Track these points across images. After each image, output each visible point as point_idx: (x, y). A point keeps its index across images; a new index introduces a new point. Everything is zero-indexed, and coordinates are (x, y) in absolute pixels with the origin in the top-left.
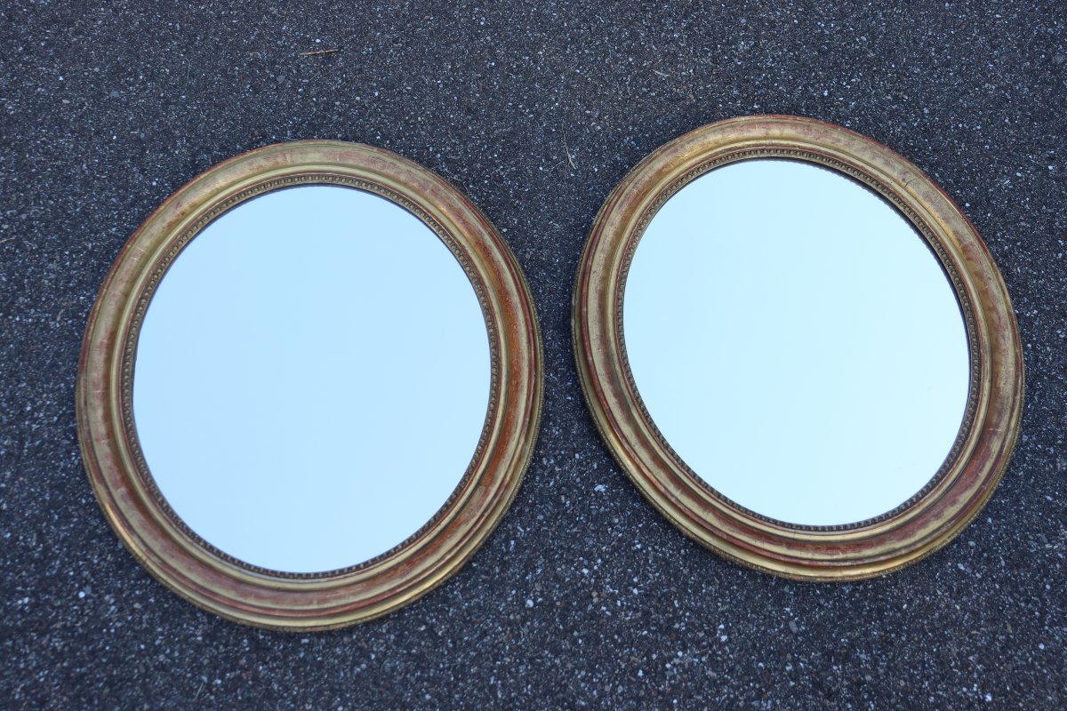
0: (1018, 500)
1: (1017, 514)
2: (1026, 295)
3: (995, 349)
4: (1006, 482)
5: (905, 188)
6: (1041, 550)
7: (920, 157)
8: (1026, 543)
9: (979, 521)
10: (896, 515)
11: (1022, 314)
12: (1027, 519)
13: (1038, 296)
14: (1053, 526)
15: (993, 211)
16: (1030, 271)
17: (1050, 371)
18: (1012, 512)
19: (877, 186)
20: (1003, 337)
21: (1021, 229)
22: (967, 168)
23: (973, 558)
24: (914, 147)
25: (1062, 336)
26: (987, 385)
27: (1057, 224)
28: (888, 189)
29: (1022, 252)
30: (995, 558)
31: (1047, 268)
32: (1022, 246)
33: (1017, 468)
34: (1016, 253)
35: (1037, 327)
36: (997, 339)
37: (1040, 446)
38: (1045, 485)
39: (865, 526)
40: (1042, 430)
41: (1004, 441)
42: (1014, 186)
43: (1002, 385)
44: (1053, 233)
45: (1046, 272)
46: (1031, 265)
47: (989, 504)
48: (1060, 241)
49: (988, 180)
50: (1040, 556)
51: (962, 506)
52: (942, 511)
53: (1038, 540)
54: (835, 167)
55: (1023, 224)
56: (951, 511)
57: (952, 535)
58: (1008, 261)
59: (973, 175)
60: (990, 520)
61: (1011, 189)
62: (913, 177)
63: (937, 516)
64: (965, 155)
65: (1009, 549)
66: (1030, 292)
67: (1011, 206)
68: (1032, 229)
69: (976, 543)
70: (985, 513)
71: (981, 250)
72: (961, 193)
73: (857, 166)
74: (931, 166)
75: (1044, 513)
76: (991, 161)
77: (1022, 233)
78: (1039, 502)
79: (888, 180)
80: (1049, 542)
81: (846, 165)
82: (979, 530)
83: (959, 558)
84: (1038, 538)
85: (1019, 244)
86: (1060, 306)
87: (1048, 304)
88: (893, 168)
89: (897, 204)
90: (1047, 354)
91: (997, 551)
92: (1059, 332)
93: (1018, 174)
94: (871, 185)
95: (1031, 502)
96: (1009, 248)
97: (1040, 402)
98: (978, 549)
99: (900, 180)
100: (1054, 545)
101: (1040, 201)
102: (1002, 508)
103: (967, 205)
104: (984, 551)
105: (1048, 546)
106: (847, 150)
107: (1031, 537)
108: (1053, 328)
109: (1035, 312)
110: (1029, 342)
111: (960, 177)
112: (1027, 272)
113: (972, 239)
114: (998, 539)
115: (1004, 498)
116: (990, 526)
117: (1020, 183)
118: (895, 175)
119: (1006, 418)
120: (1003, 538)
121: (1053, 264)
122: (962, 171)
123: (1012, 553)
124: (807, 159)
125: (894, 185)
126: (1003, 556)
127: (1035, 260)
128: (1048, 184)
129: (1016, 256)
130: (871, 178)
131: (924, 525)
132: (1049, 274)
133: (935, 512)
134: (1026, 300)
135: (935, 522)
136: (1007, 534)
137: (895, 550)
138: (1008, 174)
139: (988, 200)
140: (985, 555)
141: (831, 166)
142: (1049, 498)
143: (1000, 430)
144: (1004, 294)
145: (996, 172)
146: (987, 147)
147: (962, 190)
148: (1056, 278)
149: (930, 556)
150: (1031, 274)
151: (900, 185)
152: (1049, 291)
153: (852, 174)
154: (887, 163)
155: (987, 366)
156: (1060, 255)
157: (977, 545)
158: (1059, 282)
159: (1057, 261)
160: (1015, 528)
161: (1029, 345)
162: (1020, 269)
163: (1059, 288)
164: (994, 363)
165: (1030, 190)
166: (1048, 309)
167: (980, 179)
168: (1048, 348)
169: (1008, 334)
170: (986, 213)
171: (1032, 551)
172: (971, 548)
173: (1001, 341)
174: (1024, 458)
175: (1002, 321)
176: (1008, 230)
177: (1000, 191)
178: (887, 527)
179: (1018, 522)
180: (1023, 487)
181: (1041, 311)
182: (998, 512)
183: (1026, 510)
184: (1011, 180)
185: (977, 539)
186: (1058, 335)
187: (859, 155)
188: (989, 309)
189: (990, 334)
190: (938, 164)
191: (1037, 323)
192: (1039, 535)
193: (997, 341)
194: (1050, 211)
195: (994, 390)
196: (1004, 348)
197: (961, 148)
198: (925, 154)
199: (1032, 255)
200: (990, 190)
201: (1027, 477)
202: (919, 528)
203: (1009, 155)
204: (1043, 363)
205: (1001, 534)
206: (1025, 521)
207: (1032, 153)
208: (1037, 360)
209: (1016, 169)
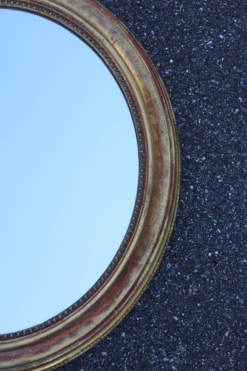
0: (151, 318)
1: (147, 330)
2: (200, 143)
3: (155, 192)
4: (145, 302)
5: (112, 45)
6: (160, 362)
7: (142, 15)
8: (149, 355)
9: (114, 334)
10: (43, 329)
11: (193, 159)
12: (154, 335)
13: (209, 145)
14: (174, 342)
15: (191, 69)
16: (209, 123)
17: (203, 210)
18: (144, 329)
19: (91, 41)
20: (162, 183)
21: (211, 86)
22: (179, 27)
23: (103, 366)
24: (139, 5)
25: (220, 181)
26: (142, 221)
27: (241, 83)
28: (99, 45)
29: (206, 106)
30: (120, 367)
31: (223, 121)
32: (207, 101)
33: (157, 291)
34: (201, 106)
35: (201, 171)
36: (157, 184)
37: (179, 273)
38: (175, 307)
39: (13, 338)
40: (184, 260)
41: (142, 272)
42: (215, 47)
43: (152, 224)
44: (236, 91)
45: (221, 125)
46: (211, 118)
47: (125, 320)
48: (240, 98)
49: (194, 40)
50: (157, 367)
51: (94, 326)
52: (77, 330)
53: (159, 354)
54: (59, 21)
55: (213, 81)
56: (84, 330)
57: (85, 348)
58: (192, 113)
59: (182, 34)
60: (124, 334)
61: (212, 50)
62: (121, 37)
63: (72, 335)
64: (181, 16)
65: (133, 361)
66: (204, 141)
67: (207, 65)
68: (220, 86)
69: (108, 353)
70: (120, 327)
71: (161, 107)
72: (169, 50)
73: (78, 22)
74: (150, 23)
75: (168, 331)
76: (201, 23)
77: (210, 89)
78: (167, 321)
79: (101, 37)
80: (168, 356)
81: (68, 20)
82: (113, 342)
83: (91, 365)
84: (159, 352)
85: (205, 98)
86: (225, 154)
87: (215, 152)
88: (105, 26)
89: (104, 59)
90: (204, 196)
91: (123, 361)
92: (219, 177)
93: (221, 36)
94: (87, 40)
95: (159, 321)
96: (197, 101)
97: (188, 236)
98: (108, 359)
99: (109, 38)
100: (171, 358)
101: (233, 61)
102: (137, 325)
103: (171, 61)
104: (113, 361)
105: (165, 359)
106: (70, 6)
107: (153, 351)
108: (215, 174)
109: (204, 158)
110: (192, 184)
111: (172, 35)
112: (206, 123)
113: (156, 96)
114: (126, 351)
115: (140, 315)
116: (123, 339)
117: (220, 44)
118: (106, 33)
119: (148, 253)
120: (131, 350)
121: (229, 118)
122: (174, 30)
123: (135, 364)
124: (37, 11)
125: (105, 41)
126: (127, 366)
127: (215, 113)
128: (243, 46)
129: (200, 109)
130: (86, 33)
131: (59, 342)
132: (224, 126)
133: (72, 330)
134: (199, 147)
135: (69, 339)
136: (134, 347)
137: (29, 363)
138: (212, 36)
139: (189, 58)
140: (113, 364)
141: (56, 19)
142: (176, 318)
143: (141, 263)
144: (171, 146)
145: (203, 33)
146: (201, 9)
147: (170, 47)
148: (229, 130)
149: (68, 363)
150: (208, 126)
151: (109, 42)
152: (220, 142)
153: (72, 29)
154: (101, 22)
155: (146, 205)
156: (237, 110)
157: (108, 355)
158: (229, 134)
159: (233, 115)
160: (142, 342)
161: (192, 187)
162: (201, 121)
163: (228, 139)
164: (152, 204)
165: (226, 51)
166: (215, 156)
167: (188, 38)
168: (206, 191)
169: (167, 181)
170: (184, 70)
171: (152, 363)
172: (103, 357)
173: (160, 186)
174: (164, 283)
175: (164, 170)
176: (199, 86)
177: (201, 50)
178: (32, 340)
179: (146, 337)
180: (157, 308)
181: (208, 158)
182: (132, 327)
183: (155, 327)
184: (213, 41)
185: (109, 351)
186: (217, 179)
187: (80, 11)
188: (159, 158)
189: (154, 178)
190: (156, 22)
191: (202, 168)
192: (161, 349)
193: (157, 187)
194: (239, 71)
195: (146, 227)
196: (161, 192)
197: (179, 9)
198: (147, 11)
199: (214, 109)
200: (194, 49)
201: (162, 300)
202: (54, 344)
203: (218, 18)
204: (199, 202)
205: (130, 347)
206: (152, 337)
207: (238, 17)
208: (194, 200)
209: (221, 32)
